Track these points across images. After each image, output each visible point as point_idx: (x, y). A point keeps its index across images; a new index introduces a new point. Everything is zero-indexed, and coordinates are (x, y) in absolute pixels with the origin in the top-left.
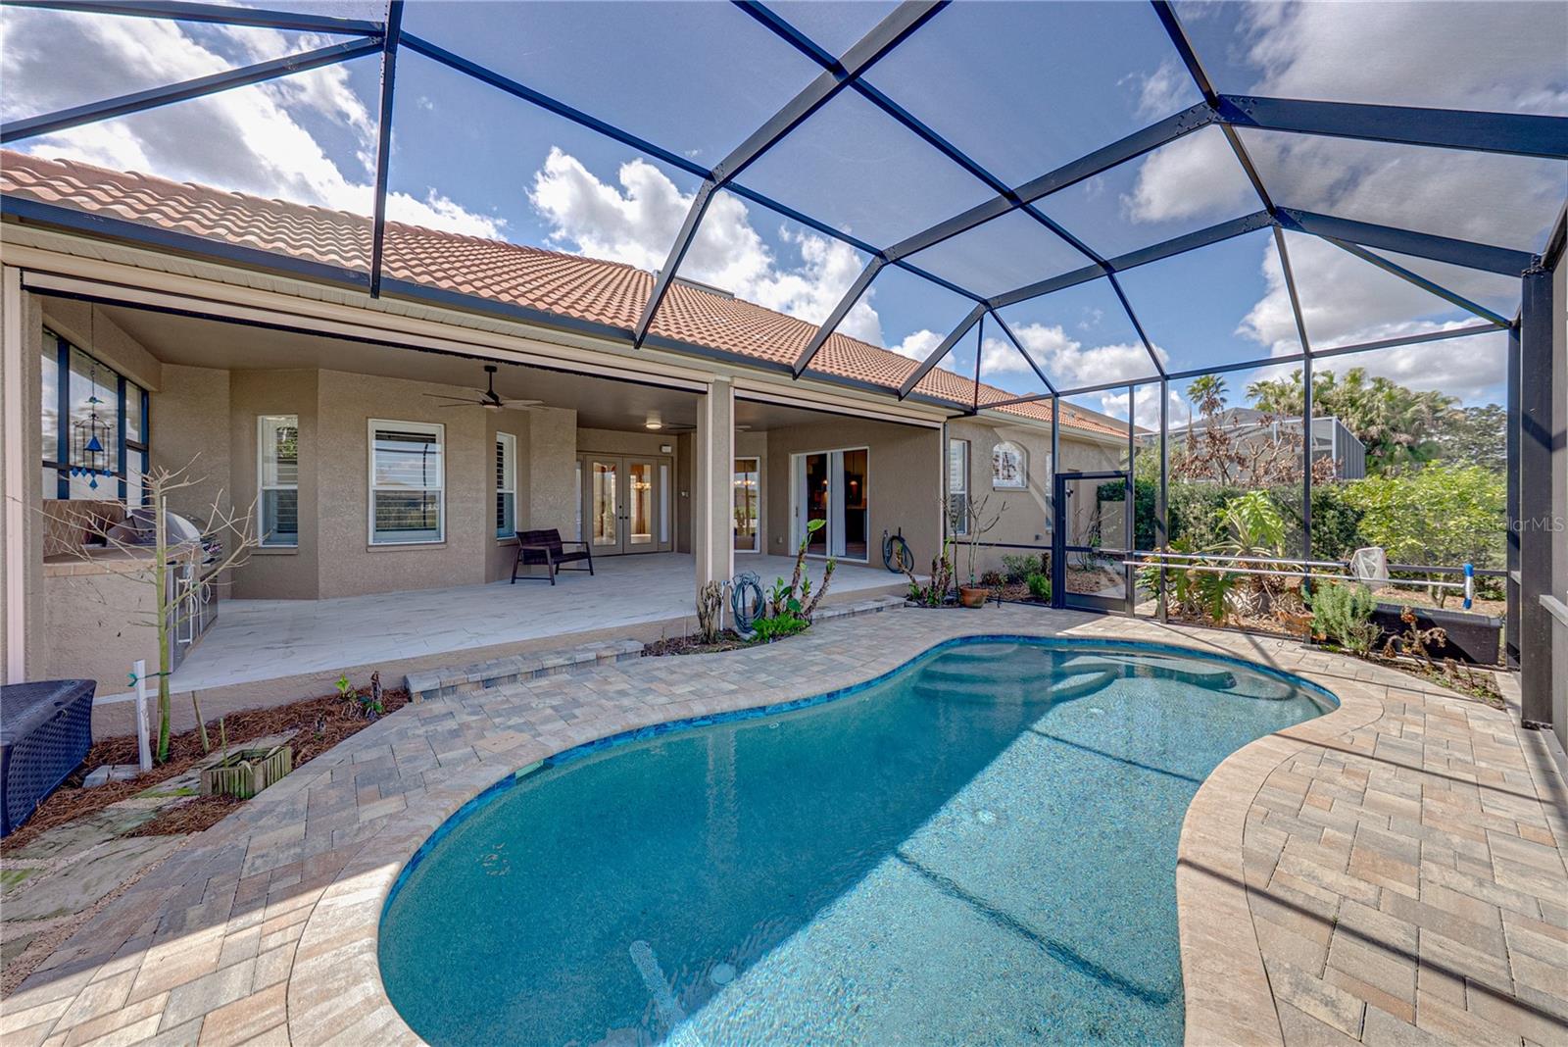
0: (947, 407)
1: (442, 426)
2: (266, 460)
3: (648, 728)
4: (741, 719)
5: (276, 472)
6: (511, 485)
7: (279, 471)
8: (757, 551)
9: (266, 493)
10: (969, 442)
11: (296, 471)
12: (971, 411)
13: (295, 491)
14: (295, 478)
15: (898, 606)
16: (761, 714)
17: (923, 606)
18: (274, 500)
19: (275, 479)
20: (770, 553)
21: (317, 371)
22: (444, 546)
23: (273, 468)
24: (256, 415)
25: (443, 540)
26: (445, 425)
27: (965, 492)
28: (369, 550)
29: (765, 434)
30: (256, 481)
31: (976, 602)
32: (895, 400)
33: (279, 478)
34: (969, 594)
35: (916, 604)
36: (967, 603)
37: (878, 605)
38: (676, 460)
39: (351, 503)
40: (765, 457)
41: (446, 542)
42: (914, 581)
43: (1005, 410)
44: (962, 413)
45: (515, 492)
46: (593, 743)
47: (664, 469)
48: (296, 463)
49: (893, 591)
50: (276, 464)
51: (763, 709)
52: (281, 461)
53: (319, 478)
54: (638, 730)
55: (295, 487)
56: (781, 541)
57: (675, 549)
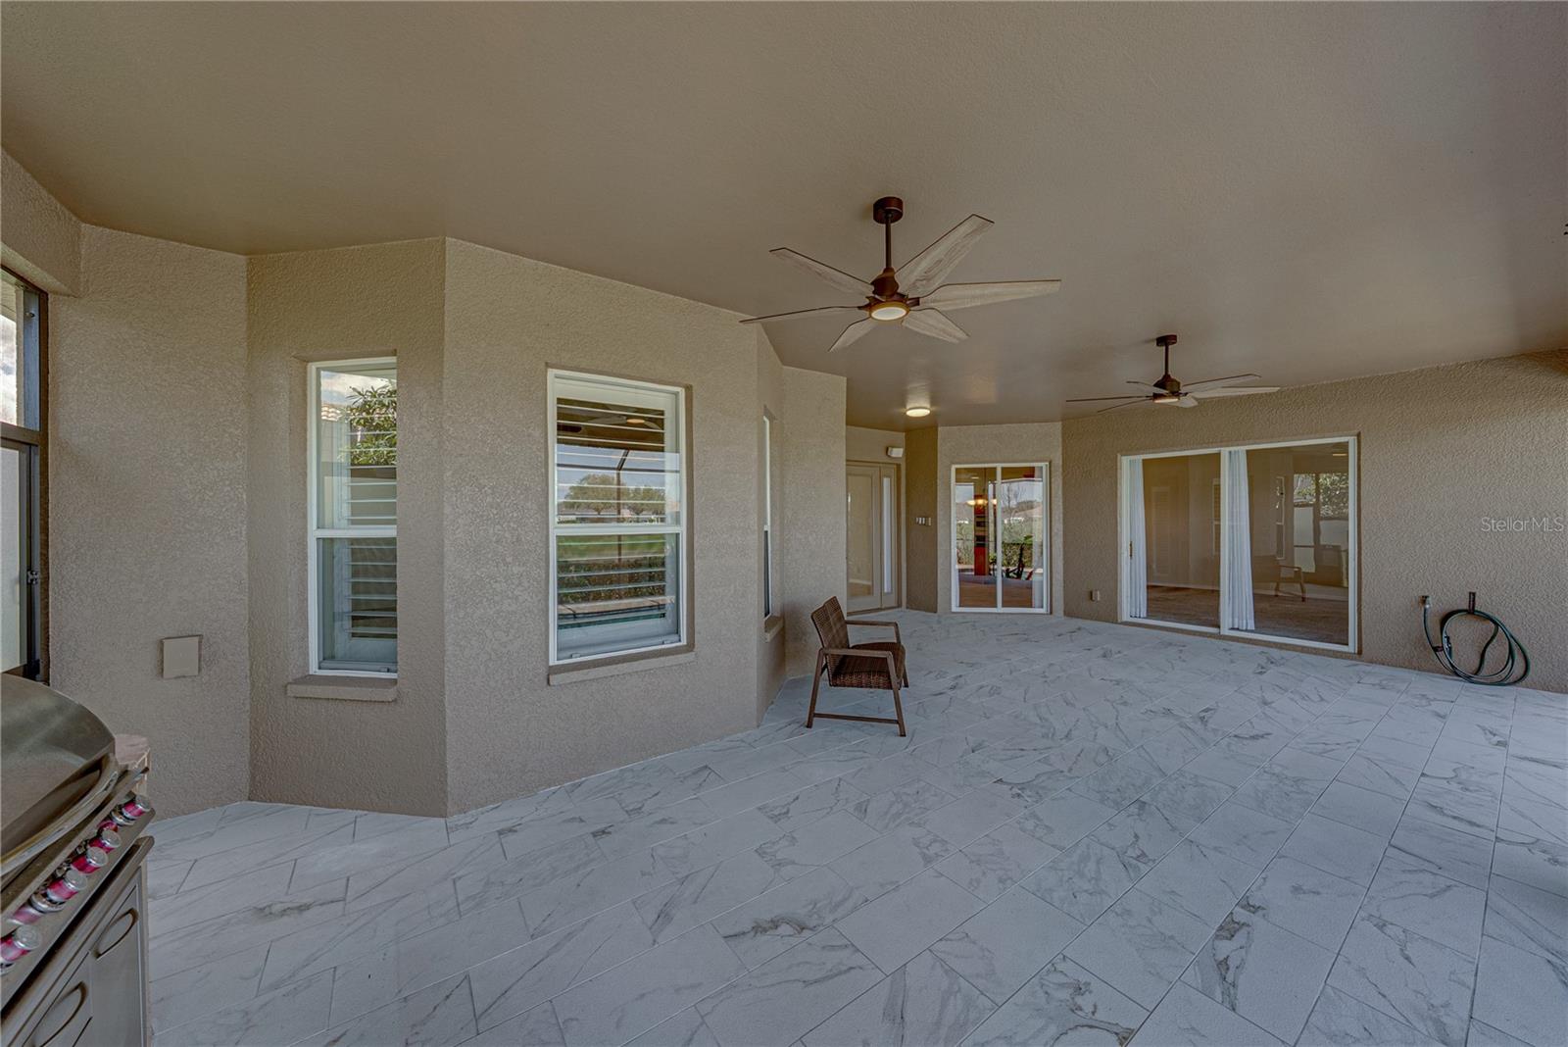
1: (681, 391)
2: (325, 469)
5: (346, 494)
6: (766, 515)
7: (355, 493)
8: (1041, 610)
9: (327, 544)
11: (392, 492)
13: (392, 541)
14: (392, 509)
18: (343, 557)
19: (346, 511)
21: (444, 243)
22: (690, 656)
23: (340, 487)
24: (306, 361)
25: (684, 642)
26: (688, 389)
28: (555, 679)
29: (1059, 425)
30: (305, 516)
33: (355, 509)
38: (903, 469)
39: (515, 570)
40: (1058, 461)
41: (690, 646)
45: (768, 527)
47: (887, 485)
48: (392, 474)
50: (346, 479)
52: (358, 471)
53: (447, 510)
55: (390, 532)
57: (903, 603)
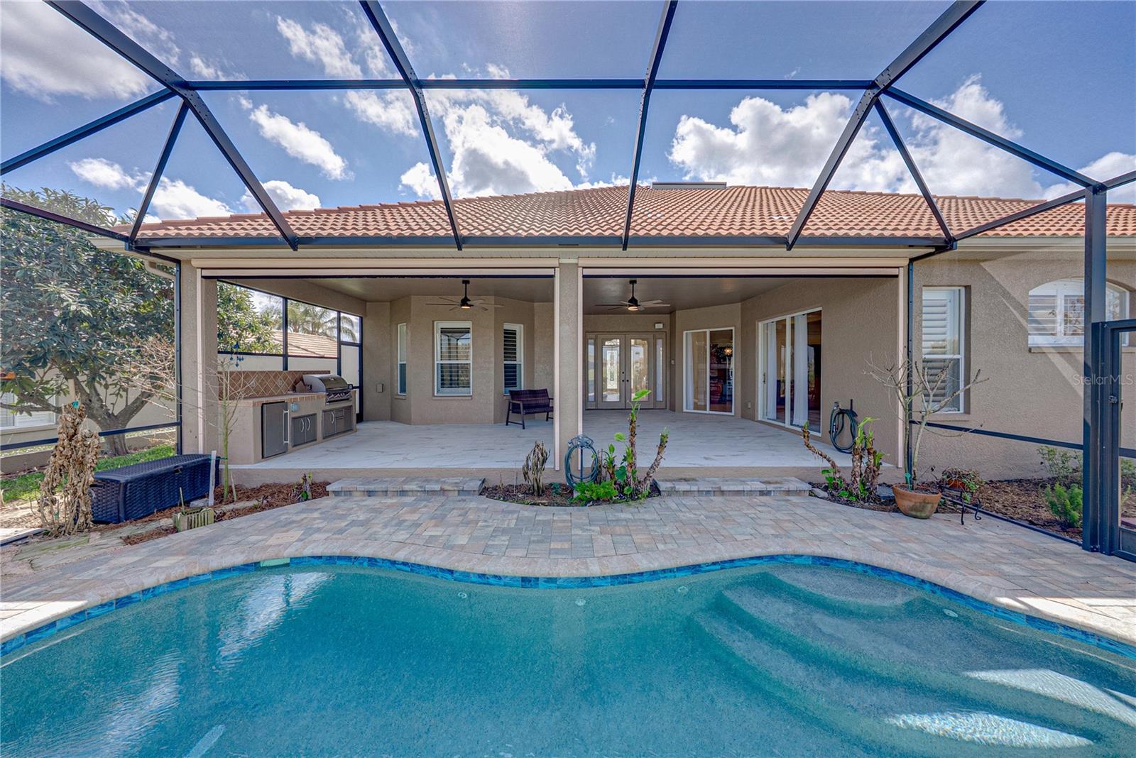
0: (911, 246)
3: (363, 558)
4: (433, 575)
6: (520, 359)
8: (733, 414)
10: (968, 288)
12: (946, 244)
15: (798, 492)
16: (449, 576)
17: (834, 499)
20: (742, 417)
21: (411, 297)
22: (471, 398)
24: (397, 324)
26: (472, 321)
27: (961, 357)
29: (739, 304)
30: (397, 359)
31: (913, 509)
32: (783, 250)
34: (903, 496)
35: (825, 494)
36: (902, 509)
37: (763, 487)
38: (668, 335)
39: (426, 371)
40: (739, 325)
41: (472, 395)
42: (833, 465)
43: (1003, 233)
44: (932, 250)
45: (522, 363)
46: (320, 557)
47: (660, 342)
49: (801, 474)
51: (451, 572)
54: (355, 558)
55: (406, 362)
56: (750, 406)
57: (668, 408)
